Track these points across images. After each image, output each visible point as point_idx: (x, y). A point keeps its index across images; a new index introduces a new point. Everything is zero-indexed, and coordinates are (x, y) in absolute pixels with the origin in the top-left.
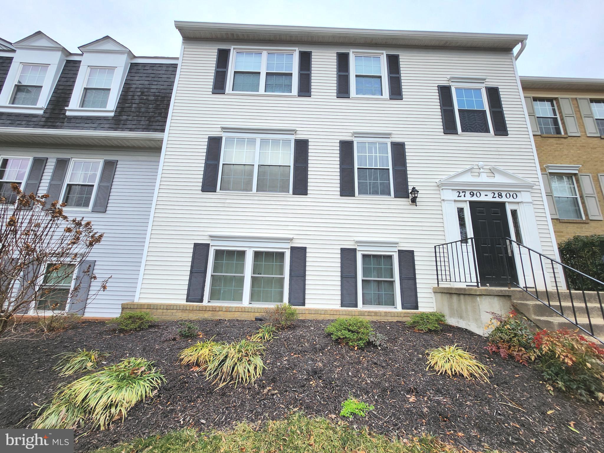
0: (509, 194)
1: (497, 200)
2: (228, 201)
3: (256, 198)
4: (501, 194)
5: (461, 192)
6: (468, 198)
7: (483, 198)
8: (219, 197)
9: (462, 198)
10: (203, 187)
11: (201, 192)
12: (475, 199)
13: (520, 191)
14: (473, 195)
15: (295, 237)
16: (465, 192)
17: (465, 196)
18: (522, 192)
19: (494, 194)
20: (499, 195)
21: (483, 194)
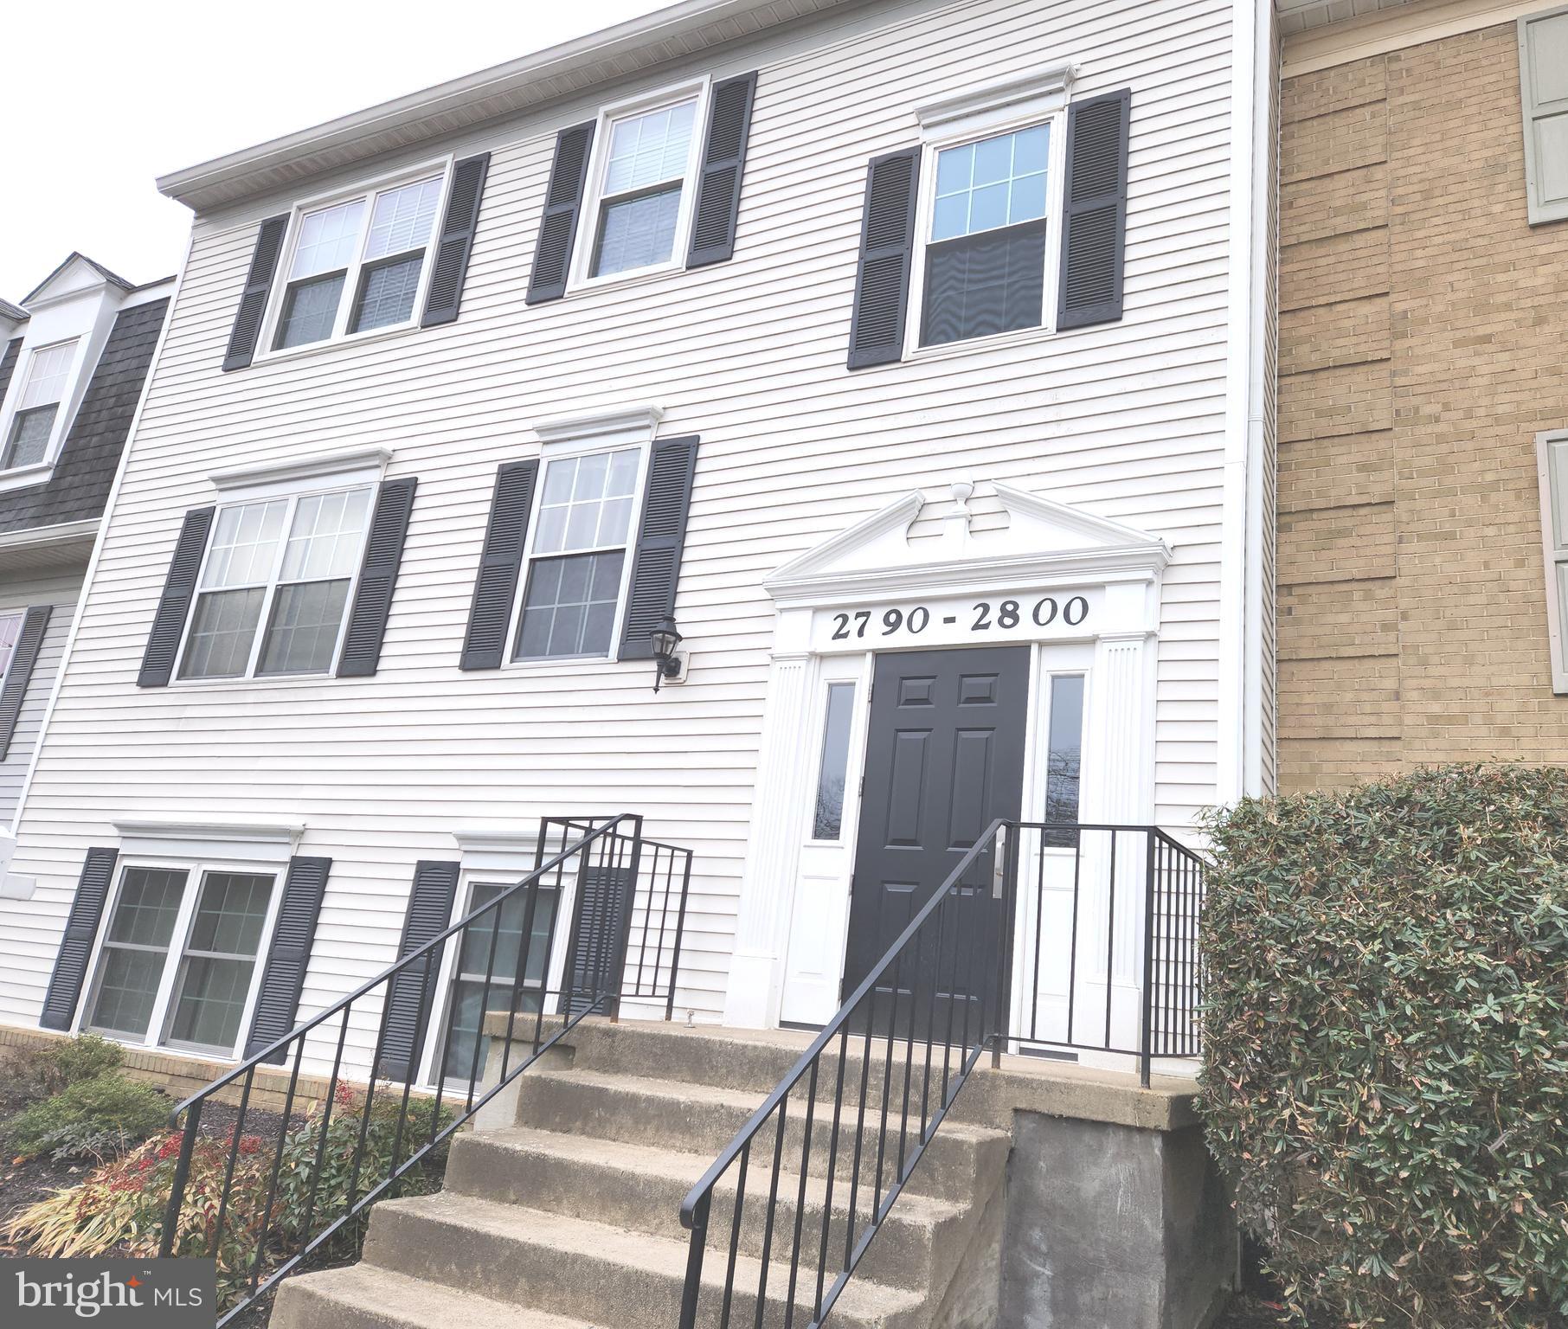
0: (1051, 603)
1: (995, 635)
2: (189, 712)
3: (251, 697)
4: (1016, 606)
5: (851, 614)
6: (877, 637)
7: (936, 635)
8: (171, 700)
9: (852, 643)
10: (143, 671)
11: (136, 690)
12: (903, 639)
13: (1100, 586)
14: (895, 626)
15: (313, 823)
16: (867, 614)
17: (861, 633)
18: (1108, 589)
19: (986, 608)
20: (1005, 612)
21: (937, 613)
